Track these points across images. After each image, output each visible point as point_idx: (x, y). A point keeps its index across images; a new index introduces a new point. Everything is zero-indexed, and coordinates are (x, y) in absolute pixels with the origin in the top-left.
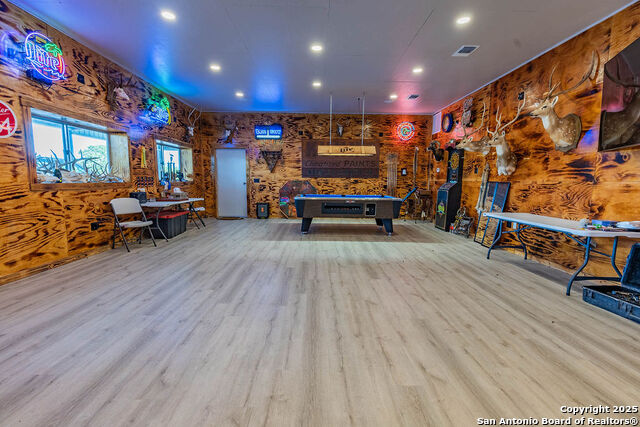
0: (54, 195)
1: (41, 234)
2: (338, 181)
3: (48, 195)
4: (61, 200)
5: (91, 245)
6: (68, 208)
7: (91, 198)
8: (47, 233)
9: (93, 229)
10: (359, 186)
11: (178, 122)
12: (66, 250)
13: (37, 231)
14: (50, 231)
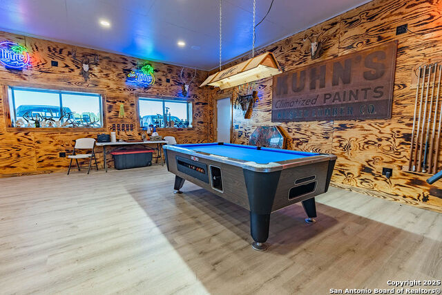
0: (26, 134)
1: (14, 156)
2: (314, 125)
3: (22, 134)
4: (32, 138)
5: (59, 166)
6: (38, 142)
7: (60, 137)
8: (19, 156)
9: (60, 156)
10: (347, 134)
11: (172, 82)
12: (35, 167)
13: (11, 154)
14: (21, 155)
